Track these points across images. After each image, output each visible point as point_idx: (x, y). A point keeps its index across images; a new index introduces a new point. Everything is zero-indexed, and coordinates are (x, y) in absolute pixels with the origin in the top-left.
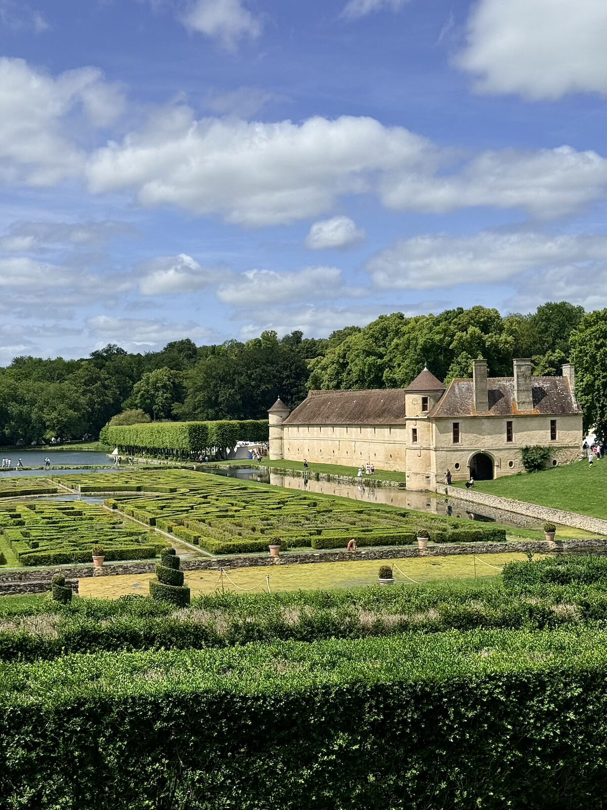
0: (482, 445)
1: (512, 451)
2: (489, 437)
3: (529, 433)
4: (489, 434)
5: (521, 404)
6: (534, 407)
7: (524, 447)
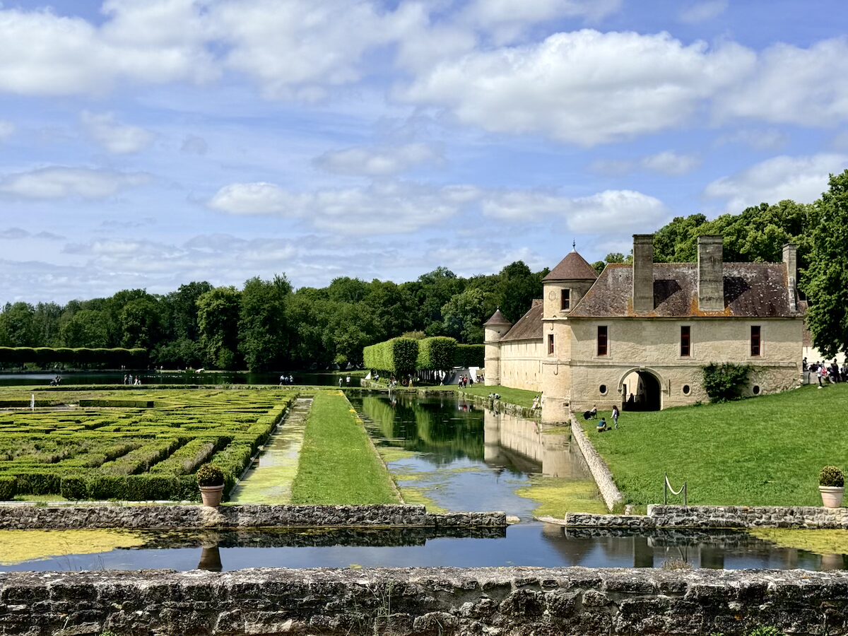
0: (642, 360)
1: (689, 371)
2: (653, 347)
3: (717, 343)
4: (652, 343)
5: (704, 302)
6: (726, 305)
7: (707, 364)
